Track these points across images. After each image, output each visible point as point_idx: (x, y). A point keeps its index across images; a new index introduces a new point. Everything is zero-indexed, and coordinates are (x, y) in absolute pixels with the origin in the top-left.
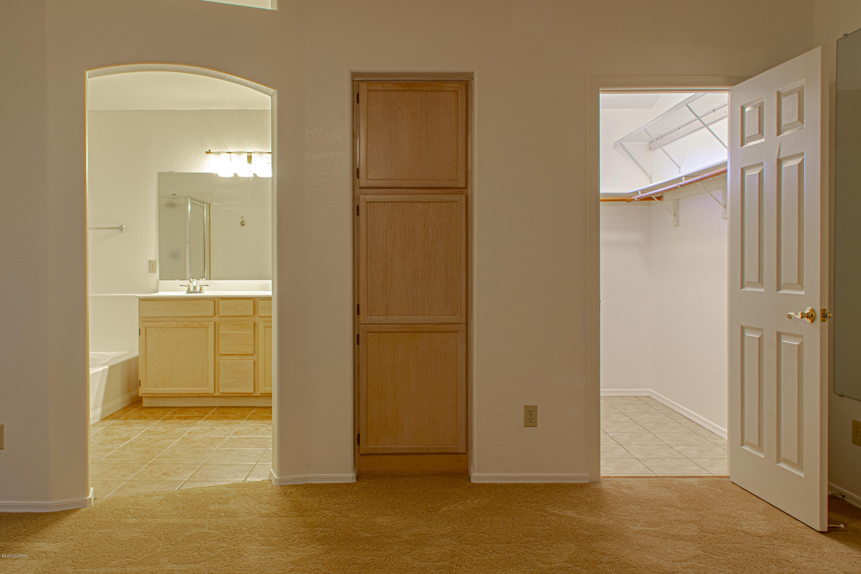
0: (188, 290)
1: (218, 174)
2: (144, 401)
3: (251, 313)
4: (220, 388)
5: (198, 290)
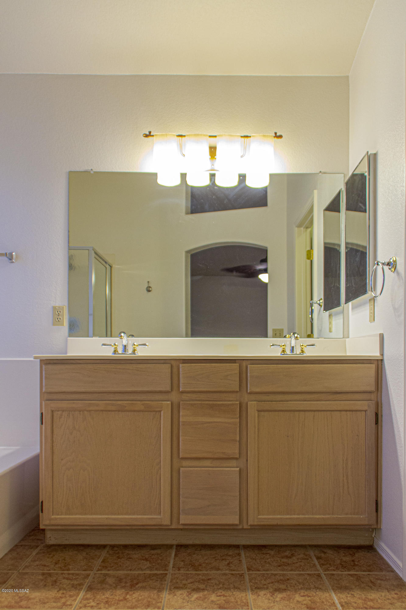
0: (115, 351)
2: (48, 534)
4: (181, 516)
5: (130, 352)
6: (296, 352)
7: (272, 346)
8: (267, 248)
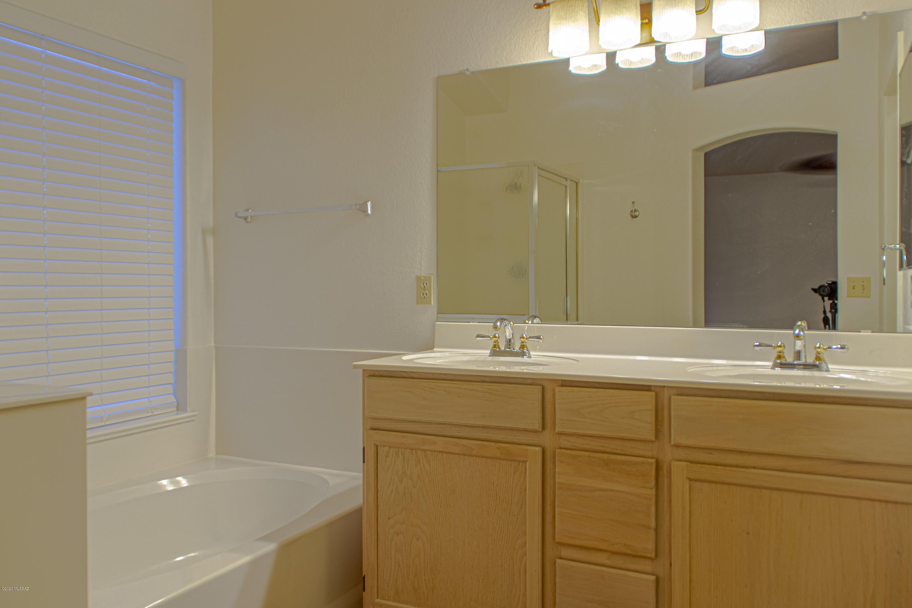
0: (495, 346)
1: (567, 62)
3: (648, 433)
5: (517, 349)
6: (805, 358)
7: (758, 346)
8: (836, 132)
